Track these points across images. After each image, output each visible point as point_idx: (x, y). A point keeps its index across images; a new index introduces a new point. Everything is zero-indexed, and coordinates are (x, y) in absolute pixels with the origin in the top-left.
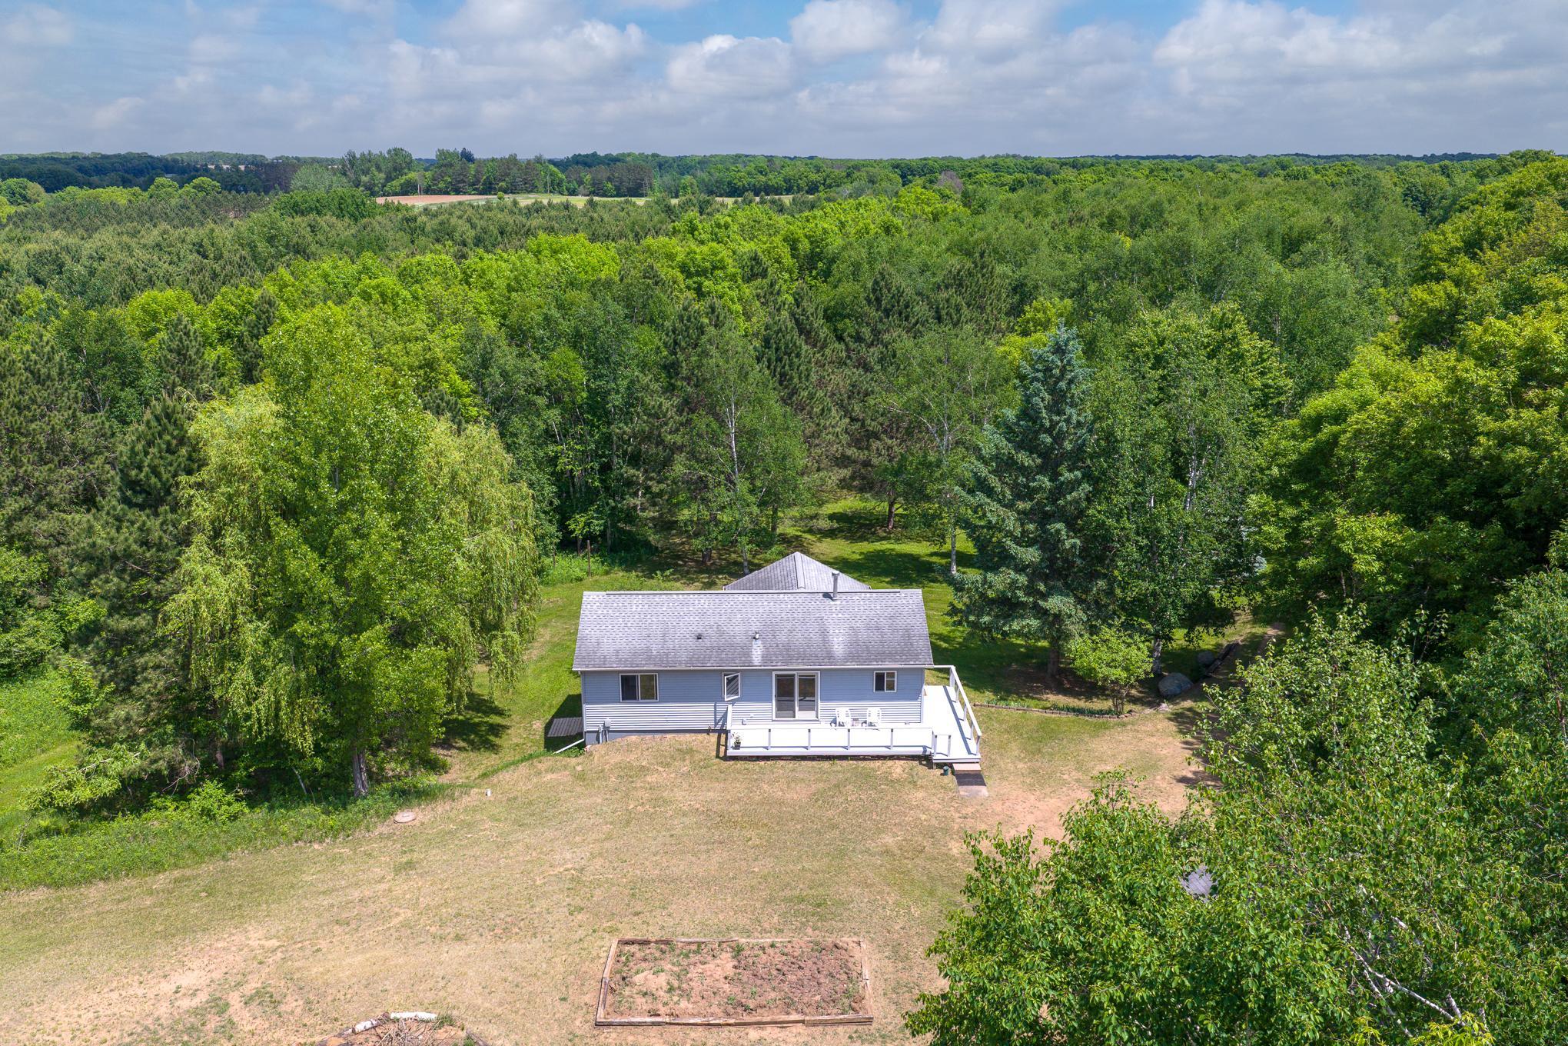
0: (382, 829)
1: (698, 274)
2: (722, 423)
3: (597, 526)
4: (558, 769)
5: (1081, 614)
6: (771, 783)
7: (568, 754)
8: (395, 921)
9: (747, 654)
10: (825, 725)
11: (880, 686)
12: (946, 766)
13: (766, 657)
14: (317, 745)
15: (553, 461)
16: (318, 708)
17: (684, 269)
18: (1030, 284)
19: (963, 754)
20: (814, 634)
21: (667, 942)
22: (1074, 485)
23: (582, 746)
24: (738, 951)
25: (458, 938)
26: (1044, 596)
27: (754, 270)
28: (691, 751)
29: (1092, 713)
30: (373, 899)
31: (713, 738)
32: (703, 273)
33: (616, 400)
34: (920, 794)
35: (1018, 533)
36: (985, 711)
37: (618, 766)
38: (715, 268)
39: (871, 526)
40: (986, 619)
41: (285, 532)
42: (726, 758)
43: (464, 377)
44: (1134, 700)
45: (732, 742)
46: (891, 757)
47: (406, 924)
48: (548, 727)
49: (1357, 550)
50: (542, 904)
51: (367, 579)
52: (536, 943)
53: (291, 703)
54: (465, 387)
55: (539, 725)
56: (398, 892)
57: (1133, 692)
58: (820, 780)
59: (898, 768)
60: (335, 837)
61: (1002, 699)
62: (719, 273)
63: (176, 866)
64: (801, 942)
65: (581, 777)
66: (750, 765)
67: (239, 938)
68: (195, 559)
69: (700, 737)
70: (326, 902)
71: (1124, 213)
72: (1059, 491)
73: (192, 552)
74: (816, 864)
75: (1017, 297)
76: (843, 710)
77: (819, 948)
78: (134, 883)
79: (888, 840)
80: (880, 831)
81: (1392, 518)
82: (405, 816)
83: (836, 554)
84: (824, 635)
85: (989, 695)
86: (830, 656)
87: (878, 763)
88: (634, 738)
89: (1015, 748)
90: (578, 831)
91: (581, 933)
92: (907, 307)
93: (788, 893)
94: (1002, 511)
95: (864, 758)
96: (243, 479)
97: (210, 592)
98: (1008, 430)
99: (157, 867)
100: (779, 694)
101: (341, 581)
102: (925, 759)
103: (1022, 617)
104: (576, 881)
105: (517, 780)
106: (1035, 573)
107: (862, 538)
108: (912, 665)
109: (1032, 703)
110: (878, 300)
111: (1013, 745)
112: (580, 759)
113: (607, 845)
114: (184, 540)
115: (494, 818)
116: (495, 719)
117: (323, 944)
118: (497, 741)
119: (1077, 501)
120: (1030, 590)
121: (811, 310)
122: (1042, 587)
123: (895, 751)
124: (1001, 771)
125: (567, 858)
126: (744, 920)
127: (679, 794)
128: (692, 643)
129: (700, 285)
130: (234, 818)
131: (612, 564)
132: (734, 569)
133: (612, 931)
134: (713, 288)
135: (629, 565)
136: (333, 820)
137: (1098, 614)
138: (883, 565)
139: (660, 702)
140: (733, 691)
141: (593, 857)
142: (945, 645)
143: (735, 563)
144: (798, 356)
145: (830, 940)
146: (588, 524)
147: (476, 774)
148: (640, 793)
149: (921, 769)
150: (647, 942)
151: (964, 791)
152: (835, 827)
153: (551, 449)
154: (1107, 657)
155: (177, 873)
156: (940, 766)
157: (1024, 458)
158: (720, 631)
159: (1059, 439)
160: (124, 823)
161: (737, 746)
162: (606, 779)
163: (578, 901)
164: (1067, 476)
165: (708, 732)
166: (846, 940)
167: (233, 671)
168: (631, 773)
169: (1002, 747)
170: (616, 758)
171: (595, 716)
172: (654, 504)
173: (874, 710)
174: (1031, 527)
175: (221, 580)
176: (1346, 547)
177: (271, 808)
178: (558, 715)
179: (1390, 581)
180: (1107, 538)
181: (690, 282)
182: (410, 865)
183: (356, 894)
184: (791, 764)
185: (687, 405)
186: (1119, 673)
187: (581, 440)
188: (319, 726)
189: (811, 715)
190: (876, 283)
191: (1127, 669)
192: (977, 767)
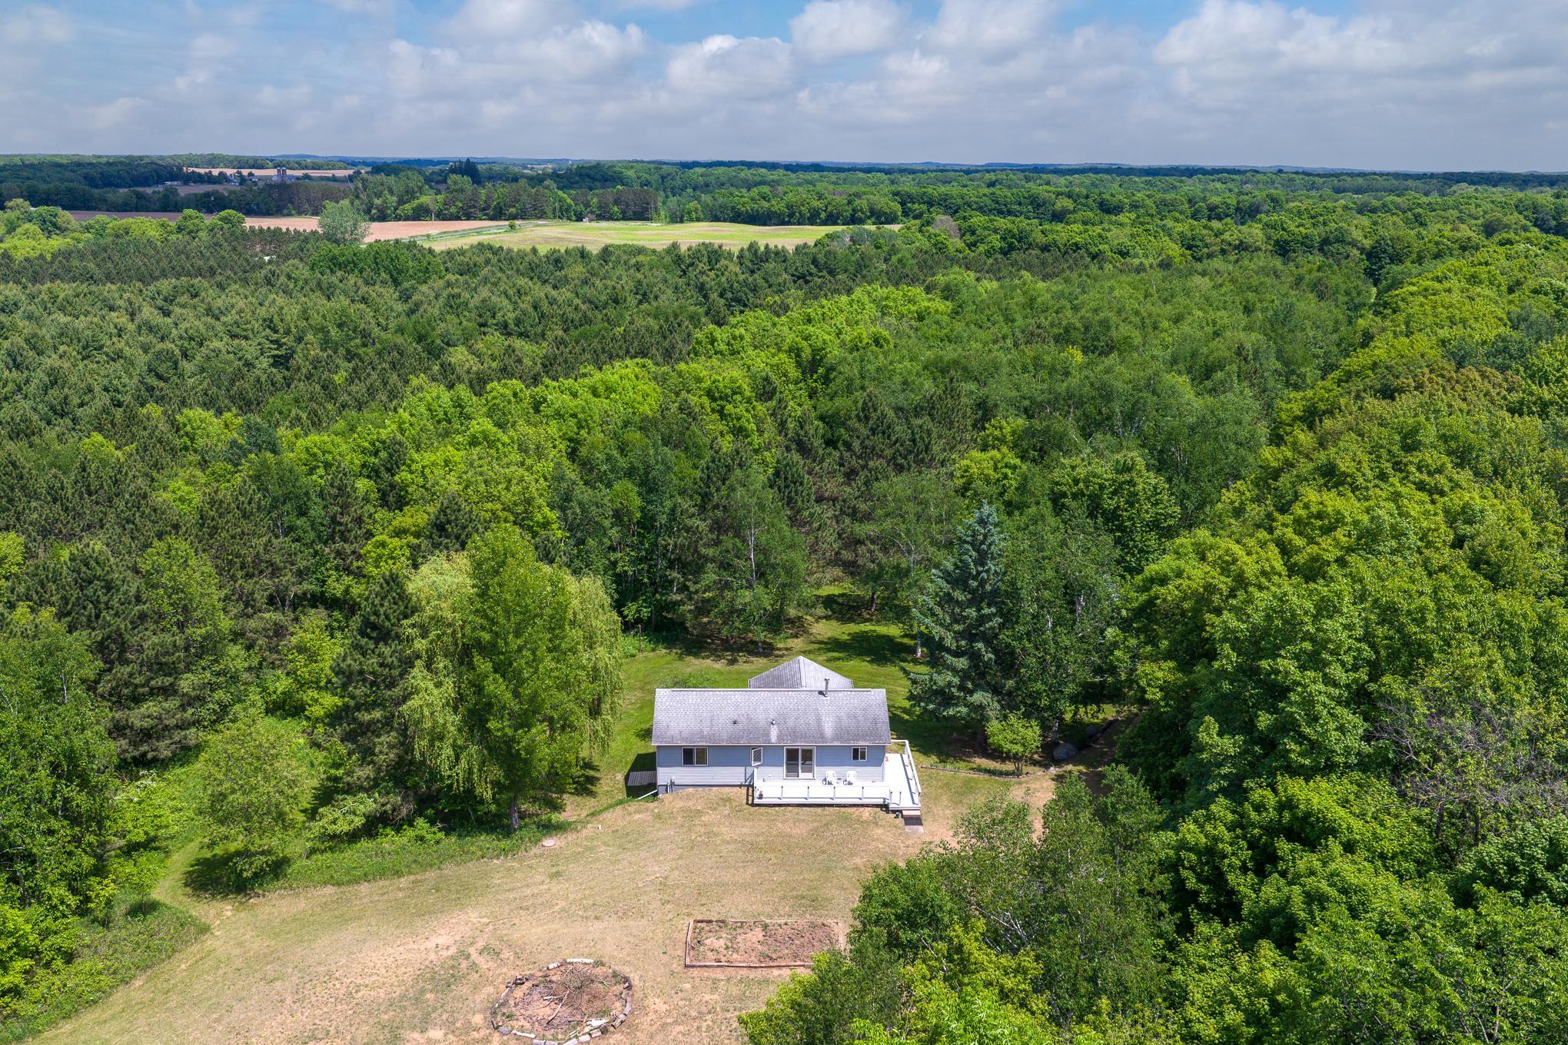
0: (535, 850)
1: (721, 398)
2: (744, 541)
3: (645, 613)
4: (640, 811)
5: (996, 704)
6: (783, 823)
7: (647, 800)
8: (557, 908)
9: (768, 735)
10: (819, 782)
11: (855, 757)
12: (898, 812)
13: (780, 737)
14: (494, 795)
15: (614, 564)
16: (496, 772)
17: (709, 394)
18: (990, 403)
19: (910, 804)
20: (812, 720)
21: (723, 922)
22: (989, 617)
23: (656, 795)
24: (765, 927)
25: (597, 918)
26: (971, 692)
27: (766, 391)
28: (729, 800)
29: (1001, 774)
30: (540, 894)
31: (744, 790)
32: (725, 398)
33: (663, 519)
34: (880, 831)
35: (954, 647)
36: (929, 772)
37: (682, 809)
38: (735, 393)
39: (858, 608)
40: (931, 707)
41: (484, 665)
42: (753, 805)
43: (552, 508)
44: (1035, 763)
45: (757, 794)
46: (862, 805)
47: (563, 910)
48: (627, 778)
49: (1149, 685)
50: (644, 899)
51: (535, 694)
52: (644, 922)
53: (480, 770)
54: (553, 515)
55: (620, 777)
56: (554, 890)
57: (1036, 756)
58: (814, 821)
59: (866, 813)
60: (506, 856)
61: (942, 761)
62: (738, 397)
63: (410, 873)
64: (802, 923)
65: (658, 817)
66: (769, 810)
67: (463, 917)
68: (418, 675)
69: (735, 789)
70: (511, 896)
71: (1078, 325)
72: (982, 619)
73: (415, 672)
74: (812, 876)
75: (980, 413)
76: (831, 773)
77: (813, 926)
78: (387, 883)
79: (858, 861)
80: (852, 855)
81: (1171, 664)
82: (549, 842)
83: (830, 634)
84: (819, 721)
85: (934, 758)
86: (822, 736)
87: (853, 809)
88: (691, 790)
89: (945, 800)
90: (661, 853)
91: (670, 916)
92: (889, 427)
93: (795, 893)
94: (943, 631)
95: (844, 806)
96: (450, 625)
97: (430, 699)
98: (947, 576)
99: (398, 874)
100: (788, 759)
101: (516, 694)
102: (884, 807)
103: (956, 705)
104: (663, 885)
105: (616, 818)
106: (965, 676)
107: (851, 620)
108: (877, 743)
109: (962, 764)
110: (867, 418)
111: (944, 798)
112: (656, 804)
113: (680, 862)
114: (408, 663)
115: (605, 844)
116: (591, 773)
117: (516, 921)
118: (594, 789)
119: (992, 628)
120: (962, 688)
121: (812, 432)
122: (970, 685)
123: (865, 801)
124: (934, 816)
125: (657, 870)
126: (768, 909)
127: (723, 829)
128: (730, 726)
129: (723, 407)
130: (438, 842)
131: (657, 642)
132: (751, 647)
133: (689, 915)
134: (733, 411)
135: (670, 644)
136: (503, 844)
137: (1010, 702)
138: (865, 645)
139: (711, 765)
140: (757, 759)
141: (672, 870)
142: (907, 717)
143: (752, 642)
144: (802, 484)
145: (820, 921)
146: (638, 611)
147: (584, 813)
148: (698, 828)
149: (882, 814)
150: (710, 922)
151: (908, 829)
152: (824, 852)
153: (613, 556)
154: (1010, 736)
155: (412, 878)
156: (894, 812)
157: (959, 595)
158: (749, 719)
159: (982, 583)
160: (364, 844)
161: (761, 797)
162: (675, 818)
163: (666, 897)
164: (986, 611)
165: (740, 786)
166: (829, 921)
167: (441, 749)
168: (693, 814)
169: (937, 798)
170: (680, 804)
171: (665, 775)
172: (690, 599)
173: (851, 773)
174: (963, 643)
175: (436, 692)
176: (1143, 683)
177: (460, 836)
178: (632, 769)
179: (1167, 705)
180: (1012, 653)
181: (714, 405)
182: (558, 874)
183: (529, 892)
184: (796, 810)
185: (718, 527)
186: (1019, 748)
187: (633, 547)
188: (496, 784)
189: (809, 775)
190: (865, 403)
191: (1023, 745)
192: (918, 813)
